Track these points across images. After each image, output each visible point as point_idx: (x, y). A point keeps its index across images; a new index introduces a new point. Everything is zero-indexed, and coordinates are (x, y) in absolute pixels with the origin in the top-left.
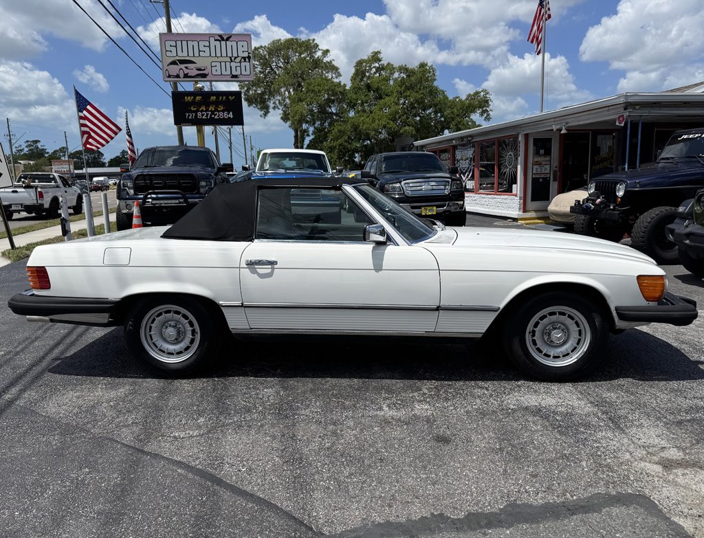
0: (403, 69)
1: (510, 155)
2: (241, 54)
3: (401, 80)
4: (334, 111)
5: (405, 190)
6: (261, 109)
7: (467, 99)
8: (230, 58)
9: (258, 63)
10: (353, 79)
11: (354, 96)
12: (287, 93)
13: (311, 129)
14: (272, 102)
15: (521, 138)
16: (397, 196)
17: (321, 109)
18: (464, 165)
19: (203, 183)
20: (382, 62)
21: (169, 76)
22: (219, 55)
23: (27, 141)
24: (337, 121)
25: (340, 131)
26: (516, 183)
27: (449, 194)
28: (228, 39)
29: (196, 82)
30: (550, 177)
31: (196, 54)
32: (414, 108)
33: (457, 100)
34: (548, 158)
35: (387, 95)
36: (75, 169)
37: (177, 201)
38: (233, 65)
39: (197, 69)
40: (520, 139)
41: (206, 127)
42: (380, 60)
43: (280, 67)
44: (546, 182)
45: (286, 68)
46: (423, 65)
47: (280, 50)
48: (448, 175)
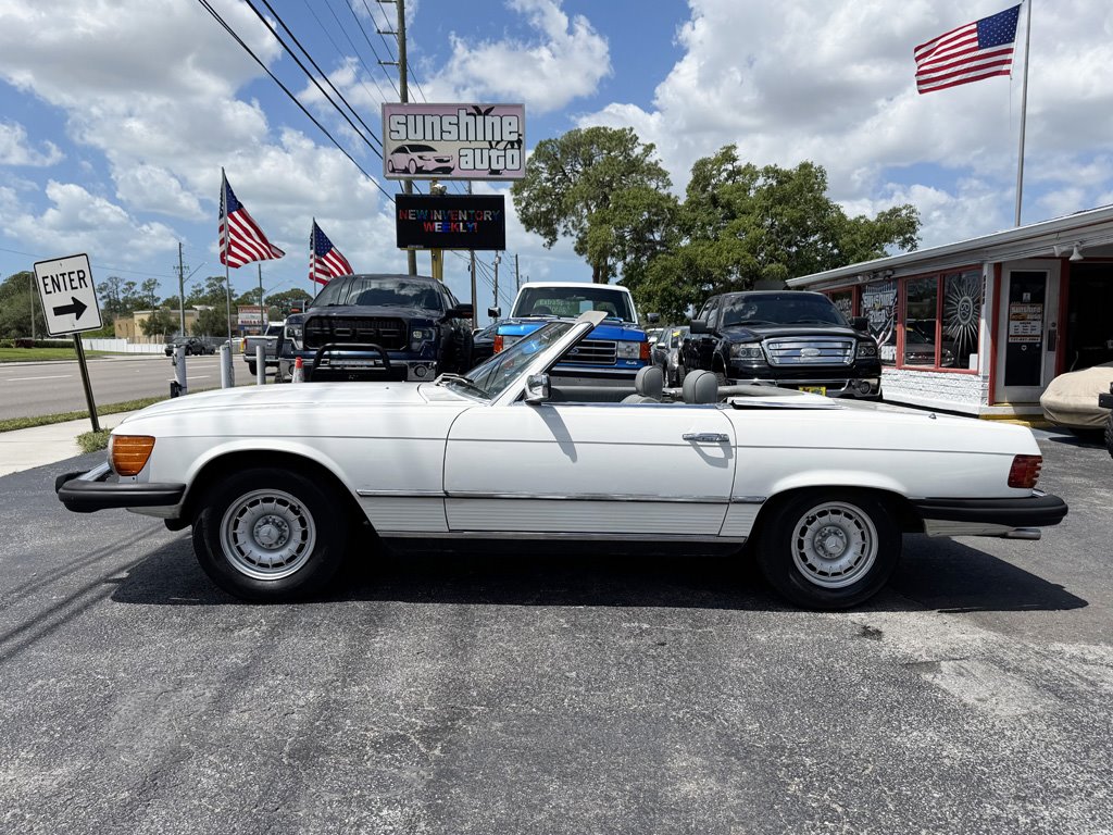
0: (770, 172)
1: (966, 301)
2: (508, 137)
3: (768, 189)
4: (658, 239)
5: (769, 356)
6: (545, 235)
7: (878, 220)
8: (490, 142)
9: (543, 166)
10: (691, 188)
11: (691, 215)
12: (586, 212)
13: (620, 265)
14: (562, 225)
15: (987, 271)
16: (755, 366)
17: (638, 234)
18: (877, 318)
19: (417, 335)
20: (737, 164)
21: (393, 171)
22: (471, 137)
23: (210, 278)
24: (661, 252)
25: (664, 268)
26: (976, 351)
27: (852, 364)
28: (487, 112)
29: (435, 180)
30: (1041, 343)
31: (437, 137)
32: (789, 232)
33: (862, 221)
34: (1039, 309)
35: (744, 213)
36: (271, 319)
37: (372, 363)
38: (494, 153)
39: (437, 161)
40: (985, 273)
41: (446, 252)
42: (735, 160)
43: (577, 172)
44: (1034, 351)
45: (586, 172)
46: (805, 166)
47: (579, 145)
48: (851, 331)
